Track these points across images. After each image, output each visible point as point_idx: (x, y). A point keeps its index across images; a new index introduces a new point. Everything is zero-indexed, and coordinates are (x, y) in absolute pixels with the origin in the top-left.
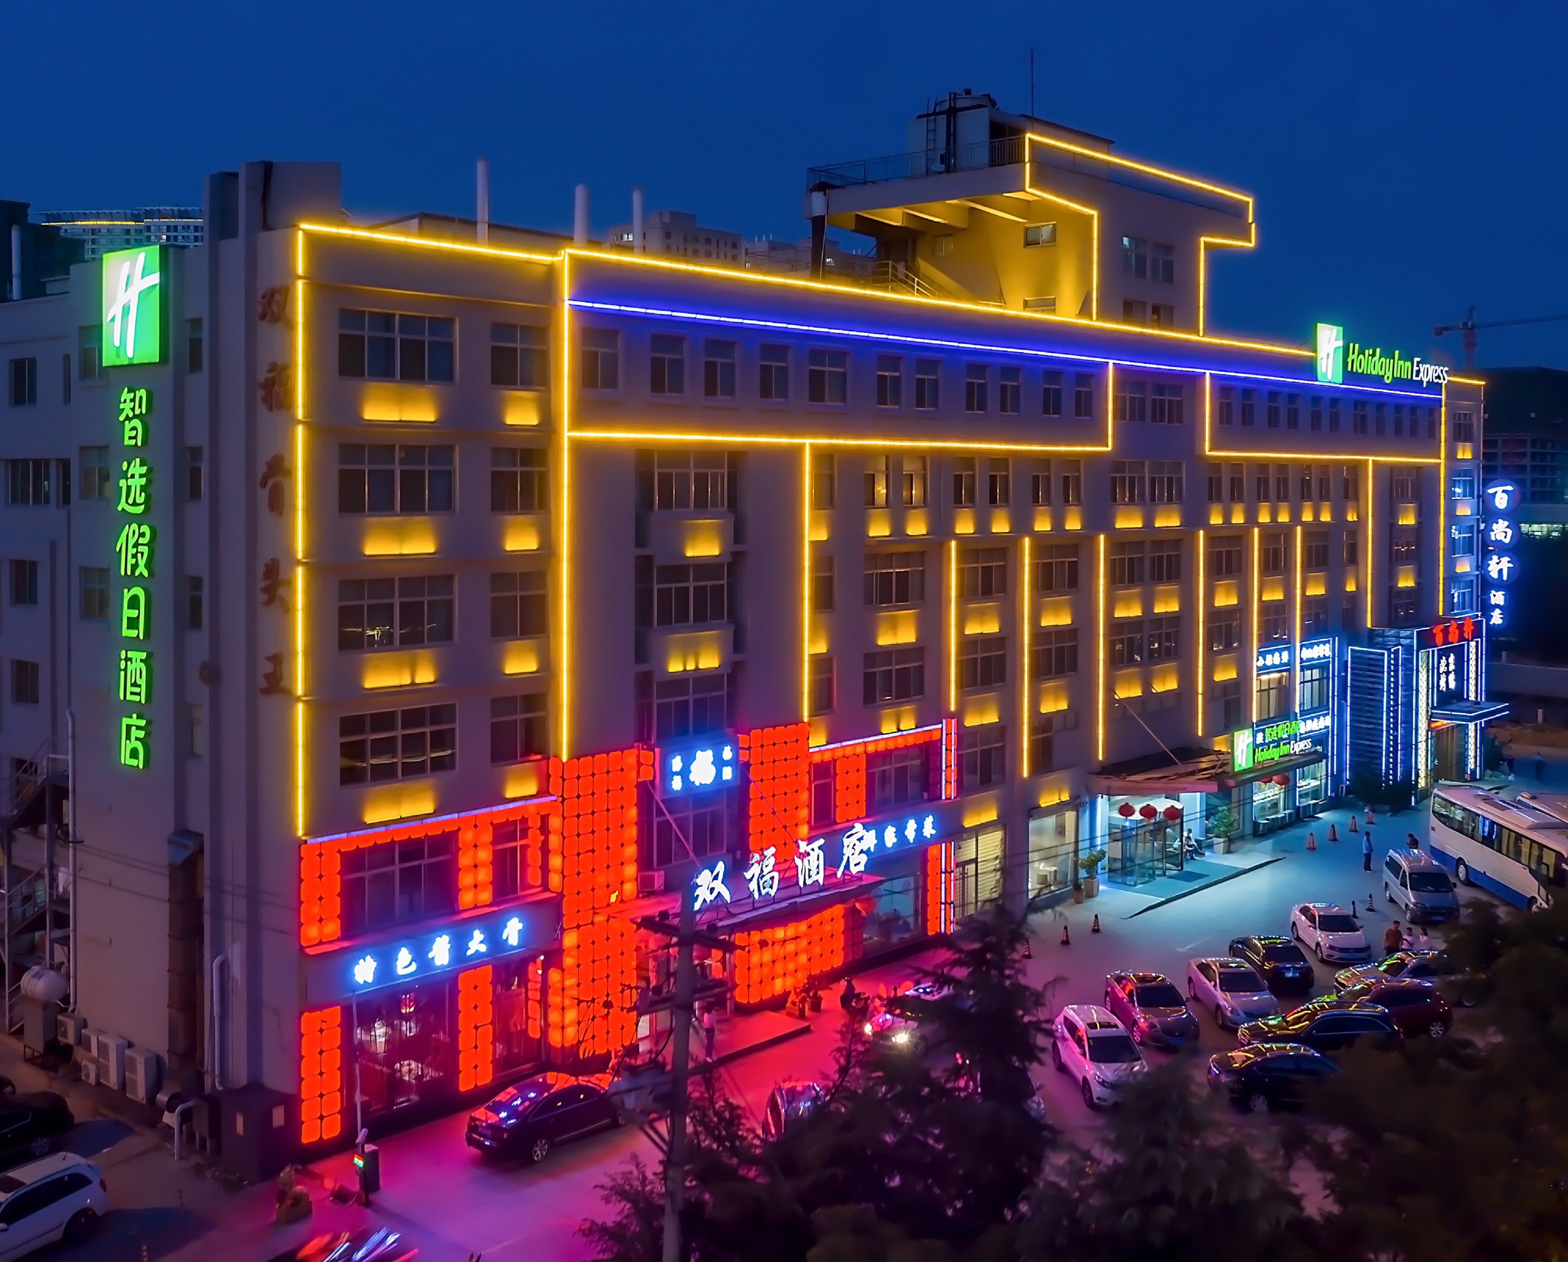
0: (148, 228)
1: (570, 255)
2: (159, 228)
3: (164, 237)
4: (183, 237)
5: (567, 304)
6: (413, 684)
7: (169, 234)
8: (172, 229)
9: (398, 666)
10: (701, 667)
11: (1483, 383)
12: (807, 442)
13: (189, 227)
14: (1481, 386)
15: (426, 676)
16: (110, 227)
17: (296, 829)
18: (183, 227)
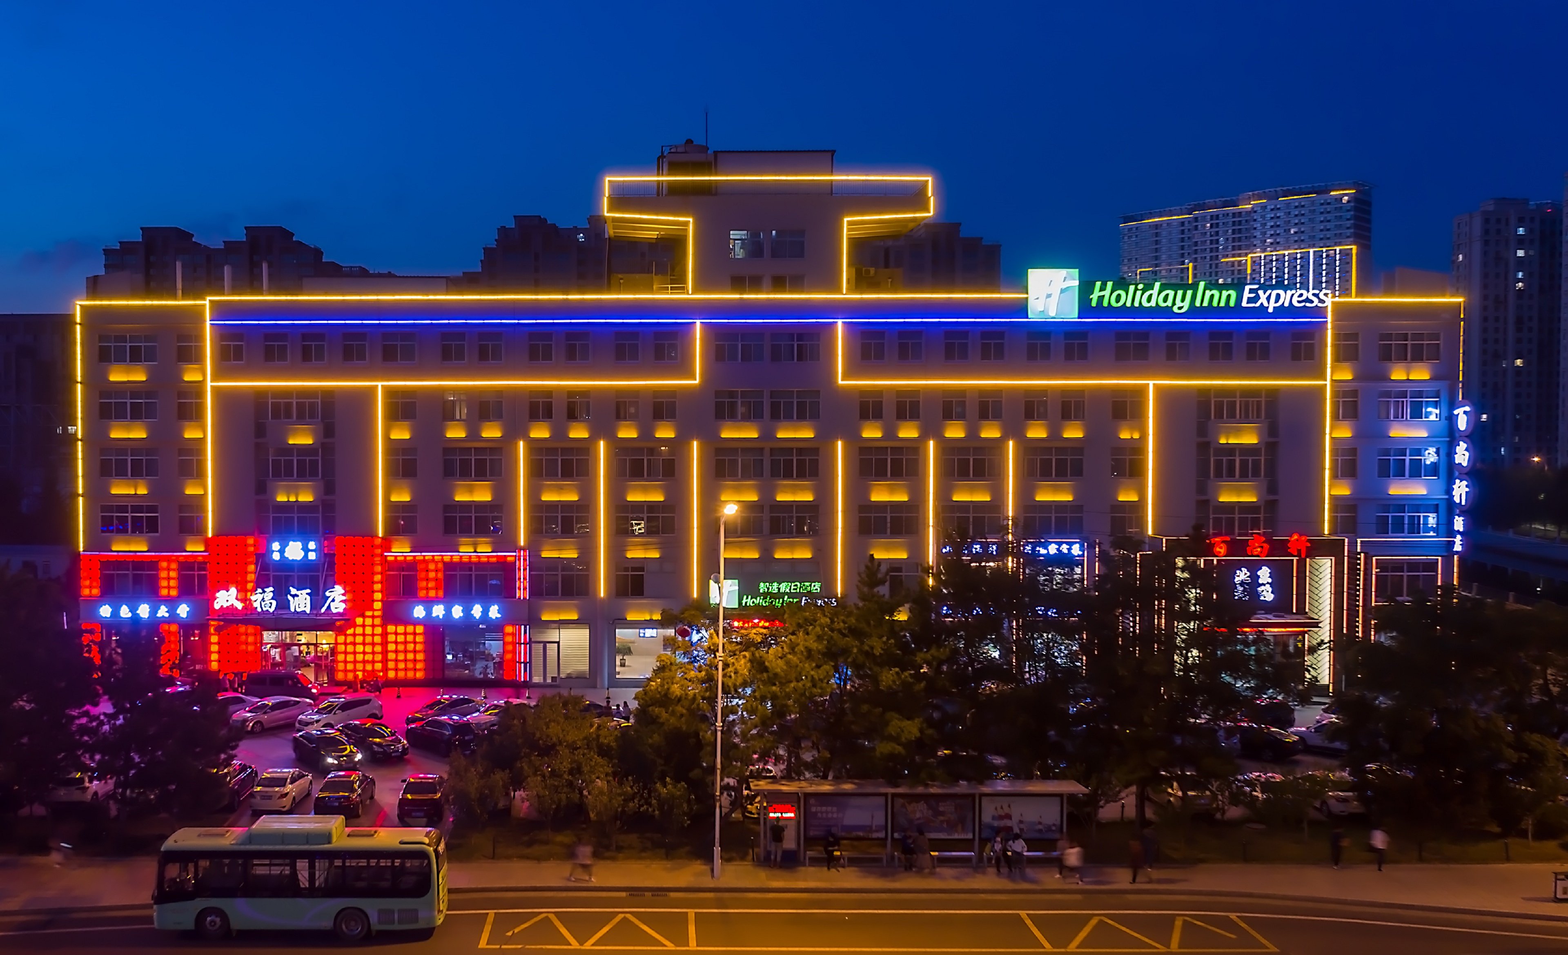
0: (1196, 219)
1: (210, 301)
2: (1204, 217)
3: (1208, 225)
4: (1224, 223)
5: (208, 323)
6: (136, 494)
7: (1212, 222)
8: (1214, 218)
9: (129, 486)
10: (299, 500)
11: (1461, 300)
12: (380, 384)
13: (1228, 214)
14: (1460, 303)
15: (142, 491)
16: (1169, 222)
17: (78, 547)
18: (1223, 215)
